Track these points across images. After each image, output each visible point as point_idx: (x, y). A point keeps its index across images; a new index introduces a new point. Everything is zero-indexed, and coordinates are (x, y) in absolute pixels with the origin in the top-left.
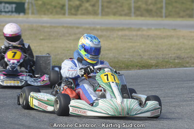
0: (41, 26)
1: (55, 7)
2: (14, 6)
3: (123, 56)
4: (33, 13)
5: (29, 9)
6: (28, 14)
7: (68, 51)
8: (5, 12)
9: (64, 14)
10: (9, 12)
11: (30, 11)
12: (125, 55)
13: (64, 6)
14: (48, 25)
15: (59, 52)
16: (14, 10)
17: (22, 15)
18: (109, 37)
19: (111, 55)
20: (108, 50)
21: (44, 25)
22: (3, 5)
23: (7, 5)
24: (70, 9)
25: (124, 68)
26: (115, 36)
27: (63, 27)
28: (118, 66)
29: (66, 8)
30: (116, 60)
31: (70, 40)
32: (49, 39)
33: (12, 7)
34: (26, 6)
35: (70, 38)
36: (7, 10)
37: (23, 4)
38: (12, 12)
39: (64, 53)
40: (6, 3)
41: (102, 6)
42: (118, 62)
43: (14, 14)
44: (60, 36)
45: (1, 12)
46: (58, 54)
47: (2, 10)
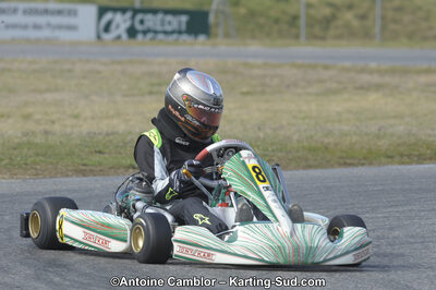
0: (246, 64)
1: (277, 21)
2: (184, 18)
3: (429, 132)
4: (227, 35)
5: (217, 25)
6: (216, 36)
7: (303, 119)
8: (165, 33)
9: (297, 37)
10: (173, 32)
11: (220, 31)
12: (433, 129)
13: (295, 18)
14: (260, 61)
15: (284, 123)
16: (184, 27)
17: (202, 38)
18: (397, 87)
19: (401, 128)
20: (395, 117)
21: (251, 61)
22: (160, 16)
23: (169, 18)
24: (310, 25)
25: (431, 159)
26: (411, 85)
27: (294, 65)
28: (417, 153)
29: (302, 22)
30: (413, 140)
31: (308, 94)
32: (263, 93)
33: (180, 23)
34: (212, 19)
35: (310, 90)
36: (168, 28)
37: (205, 15)
38: (180, 32)
39: (294, 125)
40: (167, 12)
41: (383, 18)
42: (416, 144)
43: (186, 37)
44: (288, 87)
45: (156, 32)
46: (282, 127)
47: (159, 28)
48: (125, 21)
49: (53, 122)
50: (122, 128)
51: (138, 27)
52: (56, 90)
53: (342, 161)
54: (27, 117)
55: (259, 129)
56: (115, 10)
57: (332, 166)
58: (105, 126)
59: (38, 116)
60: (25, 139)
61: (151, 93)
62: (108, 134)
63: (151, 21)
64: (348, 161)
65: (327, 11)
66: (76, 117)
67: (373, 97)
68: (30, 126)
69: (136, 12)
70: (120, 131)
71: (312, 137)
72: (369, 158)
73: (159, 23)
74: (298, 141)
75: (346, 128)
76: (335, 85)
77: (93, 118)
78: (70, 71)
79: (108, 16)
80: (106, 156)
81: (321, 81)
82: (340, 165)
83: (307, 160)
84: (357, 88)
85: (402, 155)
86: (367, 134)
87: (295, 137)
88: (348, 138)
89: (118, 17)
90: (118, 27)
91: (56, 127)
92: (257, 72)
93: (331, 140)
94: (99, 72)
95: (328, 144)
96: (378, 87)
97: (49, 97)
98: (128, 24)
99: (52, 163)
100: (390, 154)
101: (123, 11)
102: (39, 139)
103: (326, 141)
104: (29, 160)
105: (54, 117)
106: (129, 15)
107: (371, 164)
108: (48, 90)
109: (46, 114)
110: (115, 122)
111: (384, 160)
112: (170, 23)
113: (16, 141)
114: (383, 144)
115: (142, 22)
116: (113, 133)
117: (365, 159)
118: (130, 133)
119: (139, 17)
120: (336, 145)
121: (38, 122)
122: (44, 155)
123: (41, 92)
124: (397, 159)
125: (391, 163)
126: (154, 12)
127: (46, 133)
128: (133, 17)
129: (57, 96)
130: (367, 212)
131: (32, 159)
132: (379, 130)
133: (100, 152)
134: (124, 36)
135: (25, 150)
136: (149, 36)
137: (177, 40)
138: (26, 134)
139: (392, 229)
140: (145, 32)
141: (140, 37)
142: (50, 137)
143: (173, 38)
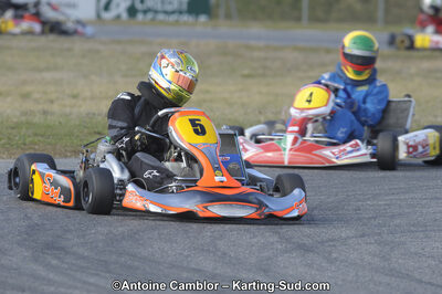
0: (248, 47)
3: (431, 118)
4: (228, 16)
5: (218, 5)
6: (217, 17)
8: (166, 12)
9: (298, 19)
10: (173, 12)
11: (222, 12)
12: (435, 116)
14: (261, 44)
16: (185, 7)
17: (203, 18)
18: (399, 72)
21: (253, 43)
24: (312, 8)
26: (413, 70)
27: (296, 49)
29: (305, 4)
32: (264, 76)
33: (181, 3)
36: (169, 8)
38: (181, 13)
43: (186, 18)
44: (289, 70)
45: (156, 12)
47: (159, 7)
49: (52, 102)
51: (139, 6)
52: (56, 68)
54: (25, 96)
55: (260, 113)
59: (37, 96)
60: (24, 118)
66: (75, 97)
68: (29, 105)
73: (160, 3)
77: (92, 98)
78: (69, 50)
90: (118, 5)
91: (55, 108)
92: (256, 54)
94: (98, 52)
97: (48, 76)
98: (128, 3)
99: (49, 144)
102: (37, 119)
104: (28, 140)
105: (54, 96)
108: (48, 69)
109: (45, 93)
112: (171, 3)
113: (15, 120)
115: (142, 1)
121: (36, 101)
122: (42, 136)
123: (40, 70)
127: (45, 113)
129: (57, 75)
130: (368, 199)
131: (30, 139)
133: (99, 134)
134: (125, 16)
135: (24, 130)
136: (150, 16)
137: (177, 21)
138: (24, 113)
139: (393, 217)
140: (145, 12)
141: (140, 17)
142: (49, 117)
143: (173, 18)
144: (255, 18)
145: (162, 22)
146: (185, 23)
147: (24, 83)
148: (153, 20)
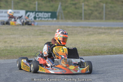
1: (76, 14)
2: (50, 14)
3: (118, 45)
4: (62, 19)
5: (59, 16)
6: (59, 19)
7: (83, 42)
8: (44, 18)
9: (81, 19)
10: (46, 18)
12: (119, 45)
13: (81, 14)
14: (71, 26)
15: (78, 43)
16: (50, 16)
17: (55, 19)
18: (109, 33)
19: (110, 45)
20: (109, 41)
21: (68, 26)
22: (43, 13)
23: (45, 14)
24: (85, 16)
25: (119, 53)
26: (113, 32)
27: (80, 27)
28: (115, 52)
29: (83, 15)
30: (114, 48)
31: (84, 35)
32: (72, 35)
33: (49, 15)
34: (57, 14)
35: (85, 34)
36: (45, 17)
37: (56, 13)
38: (49, 18)
39: (80, 44)
40: (45, 12)
41: (106, 14)
42: (115, 49)
43: (50, 19)
44: (79, 33)
45: (42, 18)
46: (77, 44)
47: (43, 17)
48: (33, 15)
49: (13, 43)
50: (32, 45)
51: (37, 16)
52: (14, 34)
53: (94, 54)
54: (5, 42)
55: (71, 45)
56: (30, 12)
57: (91, 55)
58: (27, 44)
59: (9, 42)
60: (5, 48)
61: (40, 35)
62: (28, 47)
63: (40, 15)
64: (96, 54)
65: (90, 12)
66: (19, 42)
67: (103, 36)
68: (6, 45)
69: (36, 12)
70: (32, 46)
71: (85, 47)
72: (101, 53)
73: (42, 15)
74: (81, 48)
75: (95, 45)
76: (92, 33)
77: (24, 42)
78: (17, 29)
79: (28, 13)
80: (28, 53)
81: (88, 31)
82: (93, 55)
83: (84, 53)
84: (98, 33)
85: (111, 52)
86: (101, 46)
87: (81, 47)
88: (96, 48)
89: (31, 14)
90: (31, 16)
91: (14, 45)
92: (70, 29)
93: (91, 48)
94: (26, 29)
95: (90, 49)
96: (104, 33)
97: (11, 36)
98: (34, 16)
99: (12, 55)
100: (107, 52)
101: (33, 12)
102: (9, 48)
103: (89, 48)
104: (6, 54)
106: (34, 13)
107: (102, 55)
108: (12, 34)
109: (11, 41)
110: (30, 43)
111: (105, 53)
112: (46, 15)
113: (2, 49)
114: (106, 49)
115: (38, 15)
116: (30, 46)
117: (100, 53)
118: (34, 46)
119: (37, 14)
120: (92, 49)
121: (8, 43)
122: (10, 53)
123: (9, 35)
124: (109, 53)
125: (108, 55)
126: (41, 12)
127: (11, 46)
128: (35, 14)
129: (14, 36)
130: (101, 68)
131: (7, 54)
132: (104, 45)
133: (26, 52)
134: (33, 19)
135: (5, 51)
136: (40, 19)
137: (48, 20)
138: (5, 47)
139: (108, 73)
140: (39, 18)
141: (37, 19)
142: (12, 48)
143: (47, 19)
144: (69, 19)
145: (43, 21)
146: (50, 21)
147: (5, 38)
148: (41, 20)
